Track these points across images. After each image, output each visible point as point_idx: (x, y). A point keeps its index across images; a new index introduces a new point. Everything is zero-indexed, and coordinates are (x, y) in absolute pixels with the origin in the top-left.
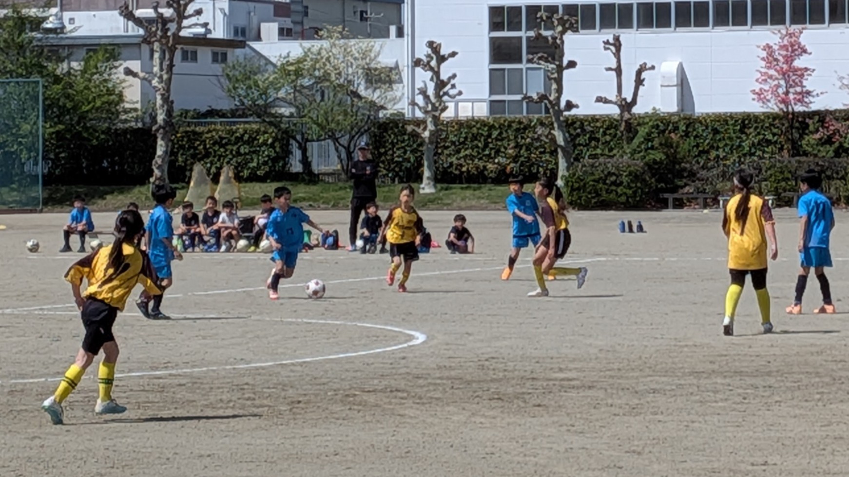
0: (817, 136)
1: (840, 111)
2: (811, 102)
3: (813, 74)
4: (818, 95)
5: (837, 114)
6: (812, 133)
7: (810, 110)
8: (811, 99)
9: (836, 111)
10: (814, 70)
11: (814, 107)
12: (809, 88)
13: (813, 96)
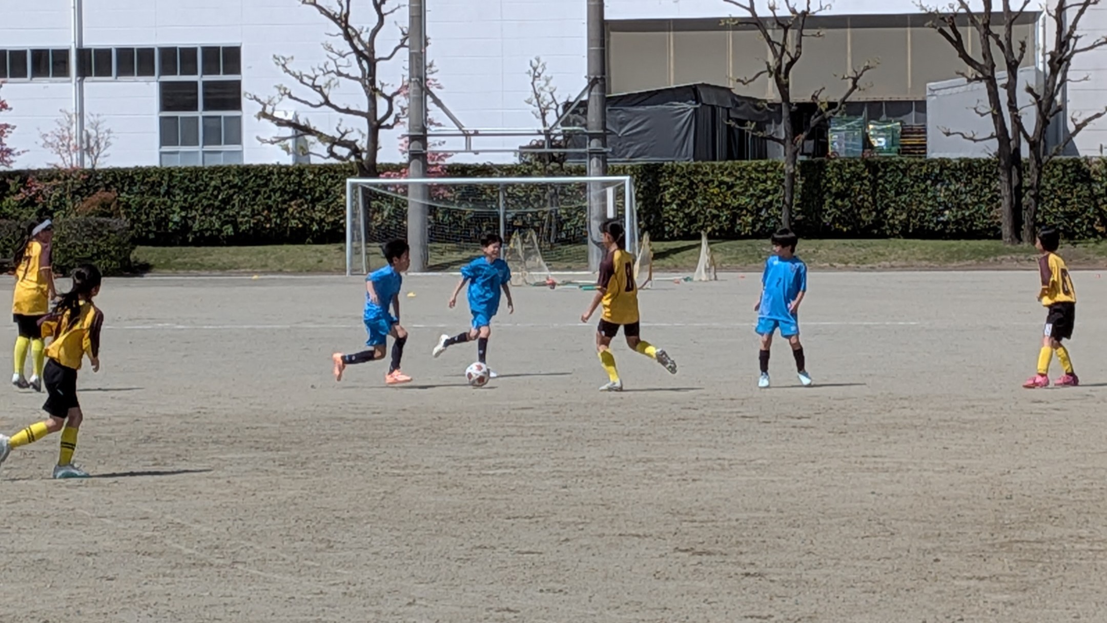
0: (19, 197)
1: (44, 171)
2: (12, 162)
3: (14, 131)
4: (19, 154)
5: (41, 174)
6: (12, 194)
7: (11, 170)
8: (12, 158)
9: (39, 170)
10: (14, 127)
11: (15, 167)
12: (9, 146)
13: (14, 155)
